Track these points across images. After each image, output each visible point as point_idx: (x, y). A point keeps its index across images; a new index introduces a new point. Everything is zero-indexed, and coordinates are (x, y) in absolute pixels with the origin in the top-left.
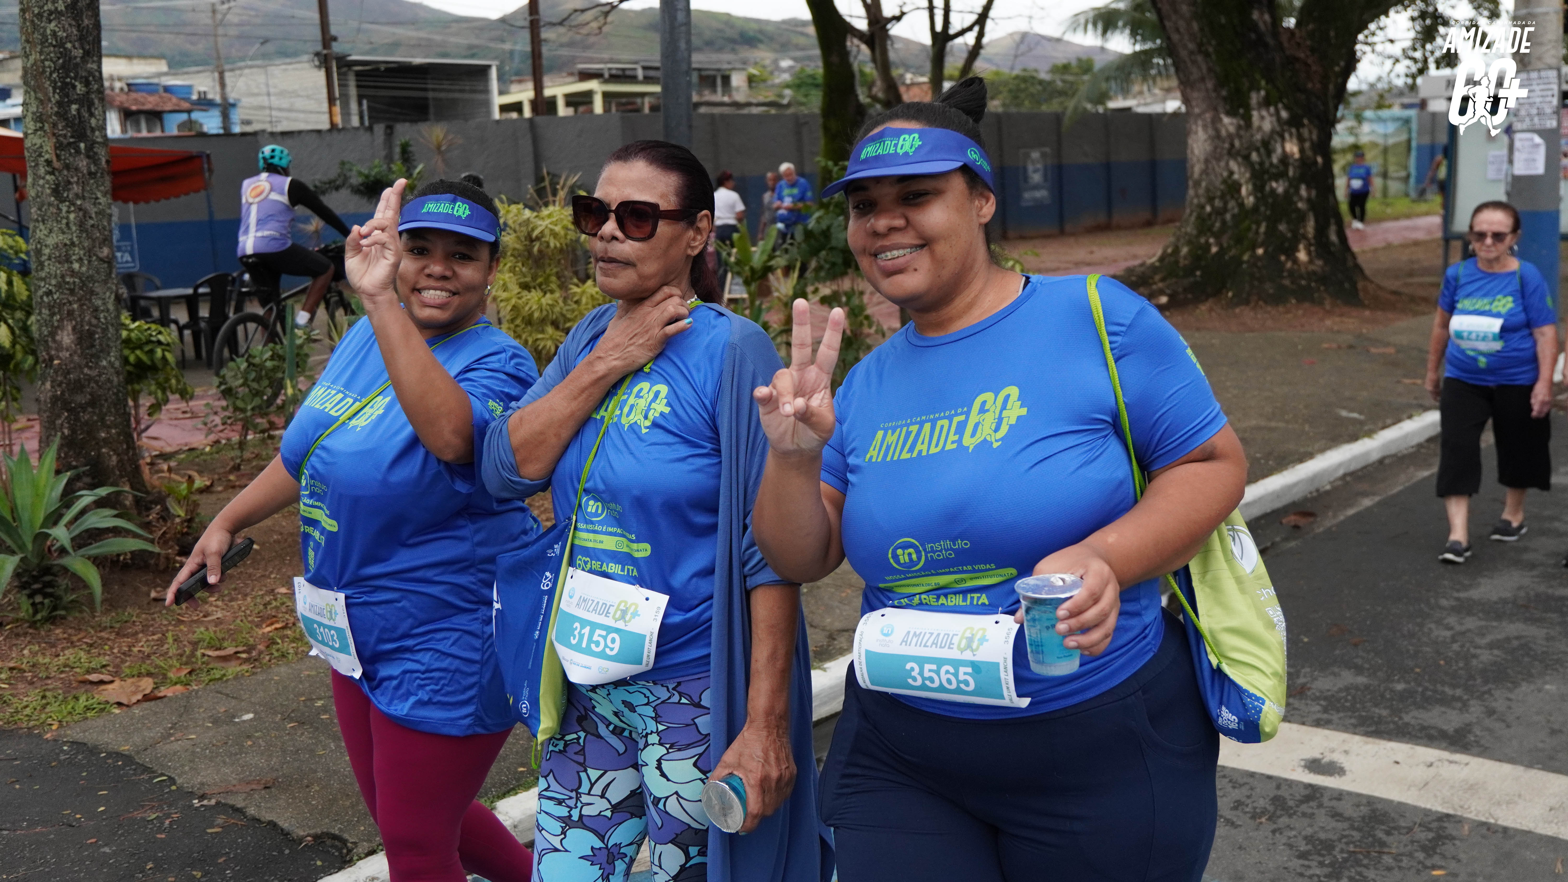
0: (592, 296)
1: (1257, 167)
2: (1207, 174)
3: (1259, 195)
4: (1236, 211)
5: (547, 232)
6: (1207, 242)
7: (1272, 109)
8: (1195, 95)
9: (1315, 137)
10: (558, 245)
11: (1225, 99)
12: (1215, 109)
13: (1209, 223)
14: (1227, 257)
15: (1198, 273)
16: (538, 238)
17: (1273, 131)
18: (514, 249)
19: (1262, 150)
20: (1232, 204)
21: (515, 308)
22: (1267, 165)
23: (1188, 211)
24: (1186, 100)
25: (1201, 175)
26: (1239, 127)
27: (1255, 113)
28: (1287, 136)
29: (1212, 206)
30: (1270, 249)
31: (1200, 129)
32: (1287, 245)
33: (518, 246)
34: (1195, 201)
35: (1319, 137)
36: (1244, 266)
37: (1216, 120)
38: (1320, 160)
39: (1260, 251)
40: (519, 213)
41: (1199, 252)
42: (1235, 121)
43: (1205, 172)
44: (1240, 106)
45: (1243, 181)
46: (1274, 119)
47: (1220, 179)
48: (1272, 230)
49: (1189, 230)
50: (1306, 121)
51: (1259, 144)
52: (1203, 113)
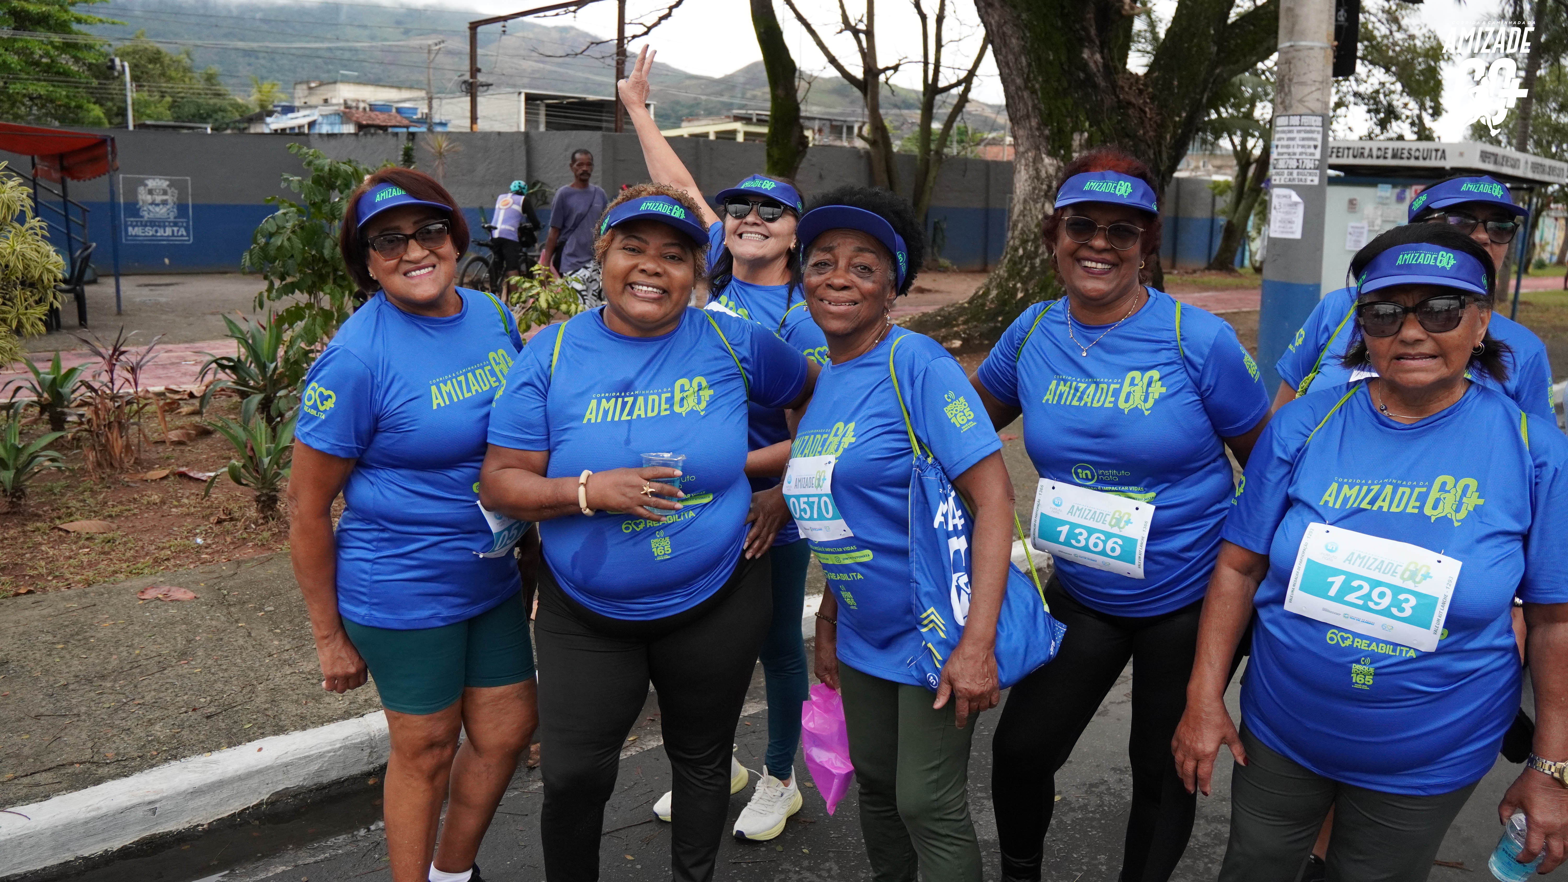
2: (1024, 216)
6: (1015, 285)
8: (1022, 133)
11: (1047, 138)
12: (1037, 148)
13: (1020, 266)
15: (1000, 318)
23: (1004, 253)
25: (1019, 215)
29: (1025, 249)
31: (1022, 168)
34: (1011, 243)
37: (1037, 160)
41: (1005, 296)
42: (1055, 162)
43: (1023, 214)
44: (1060, 148)
47: (1035, 221)
49: (1001, 272)
52: (1026, 152)
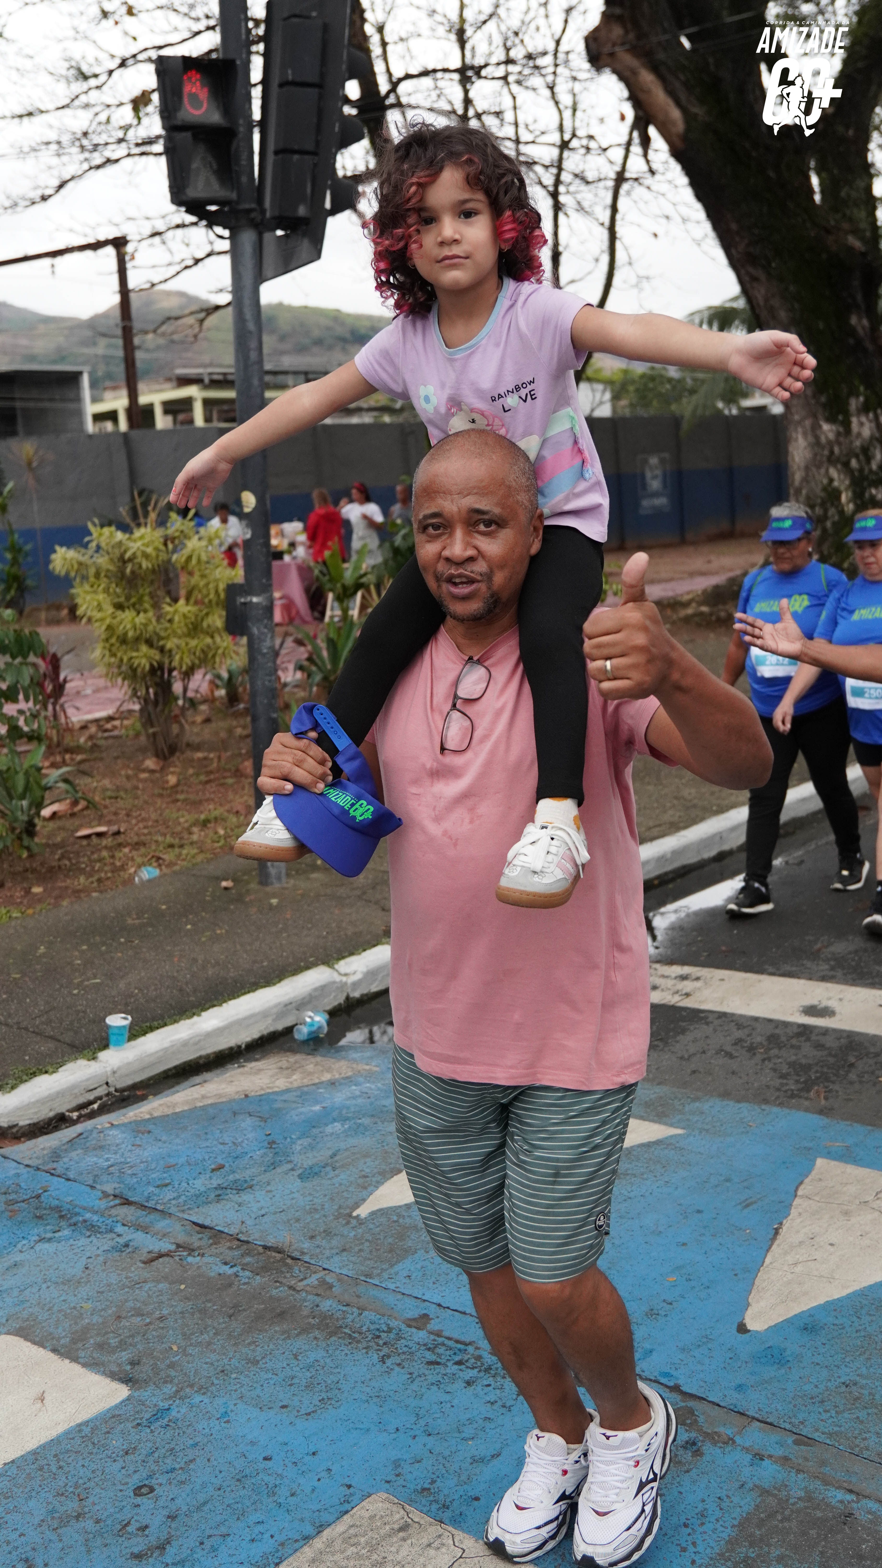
0: (184, 616)
1: (857, 472)
2: (808, 482)
4: (836, 518)
5: (139, 554)
7: (871, 415)
10: (150, 566)
11: (825, 405)
12: (815, 415)
16: (130, 560)
17: (872, 439)
18: (108, 571)
19: (862, 456)
20: (832, 511)
21: (109, 628)
22: (867, 470)
25: (801, 482)
26: (839, 433)
27: (854, 418)
31: (800, 435)
33: (111, 568)
37: (816, 426)
40: (111, 535)
42: (834, 426)
43: (805, 479)
44: (839, 412)
45: (843, 487)
46: (873, 424)
47: (821, 486)
51: (858, 451)
52: (803, 418)
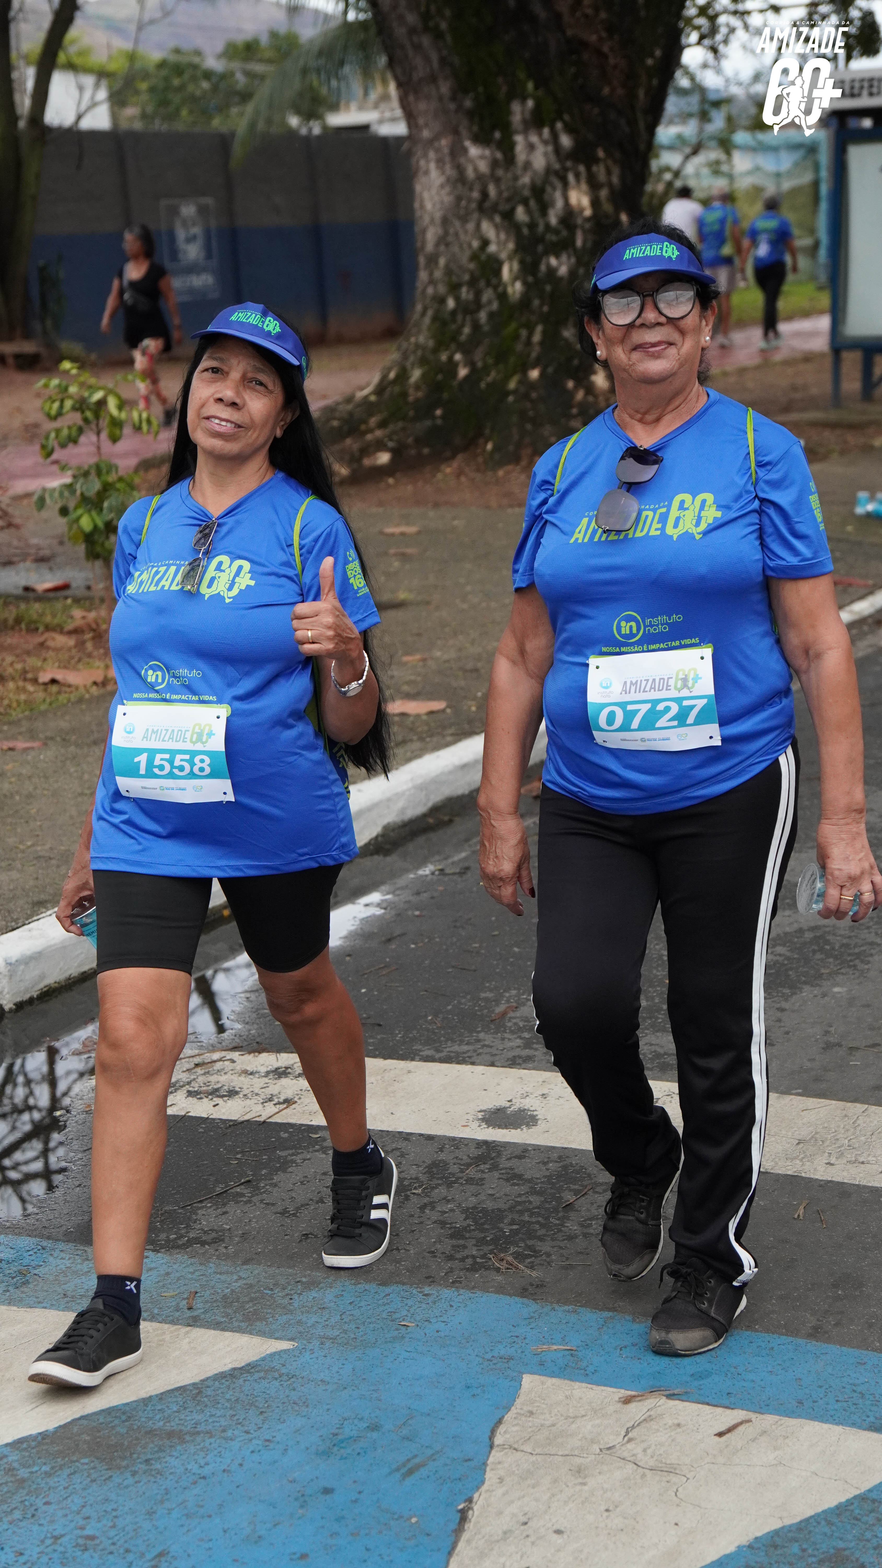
1: (525, 231)
2: (447, 245)
3: (530, 279)
4: (495, 306)
6: (451, 358)
7: (546, 131)
8: (422, 106)
9: (615, 180)
11: (471, 114)
12: (456, 132)
13: (453, 327)
14: (483, 385)
15: (438, 412)
17: (548, 171)
19: (532, 203)
20: (488, 295)
22: (541, 228)
23: (419, 307)
24: (410, 116)
25: (437, 245)
26: (494, 164)
27: (519, 139)
28: (571, 177)
29: (457, 299)
30: (550, 370)
31: (432, 166)
32: (576, 362)
34: (430, 291)
35: (622, 178)
36: (511, 398)
37: (457, 152)
38: (624, 218)
39: (534, 374)
41: (440, 377)
42: (487, 152)
43: (442, 240)
44: (494, 127)
45: (503, 256)
46: (550, 148)
47: (468, 253)
48: (551, 338)
49: (422, 339)
50: (601, 154)
51: (526, 193)
52: (436, 138)
